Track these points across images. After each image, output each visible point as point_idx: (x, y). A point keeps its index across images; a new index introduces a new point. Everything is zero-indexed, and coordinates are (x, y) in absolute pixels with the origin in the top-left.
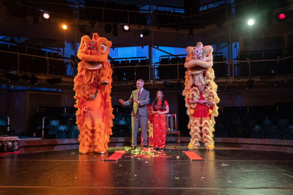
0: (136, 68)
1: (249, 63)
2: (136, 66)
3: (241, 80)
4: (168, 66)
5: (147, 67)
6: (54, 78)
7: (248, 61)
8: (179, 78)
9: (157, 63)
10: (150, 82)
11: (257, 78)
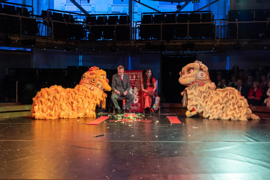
0: (115, 27)
1: (237, 24)
2: (116, 25)
3: (227, 43)
4: (150, 25)
5: (127, 26)
6: (28, 39)
7: (237, 22)
8: (163, 40)
9: (138, 22)
10: (131, 43)
11: (245, 41)
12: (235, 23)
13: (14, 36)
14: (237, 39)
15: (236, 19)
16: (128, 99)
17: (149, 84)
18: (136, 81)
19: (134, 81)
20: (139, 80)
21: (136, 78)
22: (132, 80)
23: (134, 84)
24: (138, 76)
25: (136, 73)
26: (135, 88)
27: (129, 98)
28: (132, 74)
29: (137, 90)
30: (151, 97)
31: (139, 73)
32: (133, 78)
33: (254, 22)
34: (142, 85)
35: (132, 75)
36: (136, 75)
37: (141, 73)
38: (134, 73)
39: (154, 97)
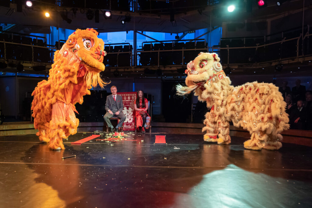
0: (118, 54)
6: (39, 65)
7: (228, 48)
8: (160, 65)
9: (139, 50)
10: (131, 68)
11: (235, 65)
12: (226, 49)
13: (26, 63)
14: (228, 63)
15: (227, 46)
17: (141, 104)
18: (130, 102)
19: (128, 102)
20: (133, 100)
21: (130, 99)
22: (127, 101)
23: (129, 104)
24: (133, 97)
25: (131, 95)
26: (130, 108)
28: (127, 95)
29: (132, 110)
30: (142, 116)
31: (133, 95)
32: (128, 99)
33: (244, 47)
34: (135, 106)
35: (127, 97)
36: (131, 97)
37: (135, 95)
38: (129, 95)
39: (145, 116)
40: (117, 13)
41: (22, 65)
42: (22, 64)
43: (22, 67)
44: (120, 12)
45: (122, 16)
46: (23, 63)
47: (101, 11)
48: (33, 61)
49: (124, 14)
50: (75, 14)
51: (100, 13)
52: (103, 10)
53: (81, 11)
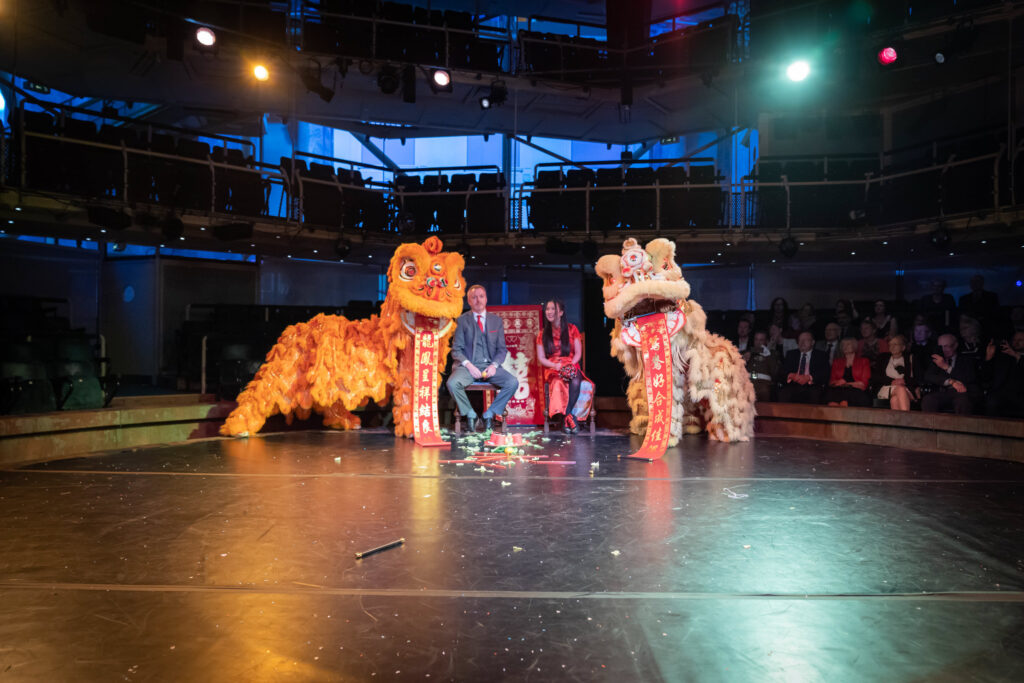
0: (468, 197)
1: (787, 188)
2: (468, 193)
3: (762, 239)
4: (558, 193)
5: (499, 196)
7: (785, 184)
9: (527, 184)
10: (506, 237)
11: (809, 232)
14: (788, 227)
15: (782, 177)
16: (500, 388)
17: (557, 343)
19: (516, 335)
20: (531, 331)
21: (521, 328)
22: (512, 331)
23: (518, 342)
25: (524, 314)
26: (520, 355)
27: (500, 385)
28: (511, 314)
29: (526, 360)
30: (568, 381)
31: (530, 314)
32: (515, 328)
33: (825, 182)
34: (540, 349)
35: (512, 320)
36: (524, 319)
37: (537, 314)
38: (517, 314)
39: (575, 382)
40: (468, 78)
41: (180, 221)
42: (179, 217)
43: (179, 228)
44: (475, 75)
45: (481, 88)
46: (182, 215)
47: (423, 69)
48: (213, 208)
49: (487, 79)
50: (344, 76)
51: (419, 74)
52: (428, 67)
53: (360, 68)
